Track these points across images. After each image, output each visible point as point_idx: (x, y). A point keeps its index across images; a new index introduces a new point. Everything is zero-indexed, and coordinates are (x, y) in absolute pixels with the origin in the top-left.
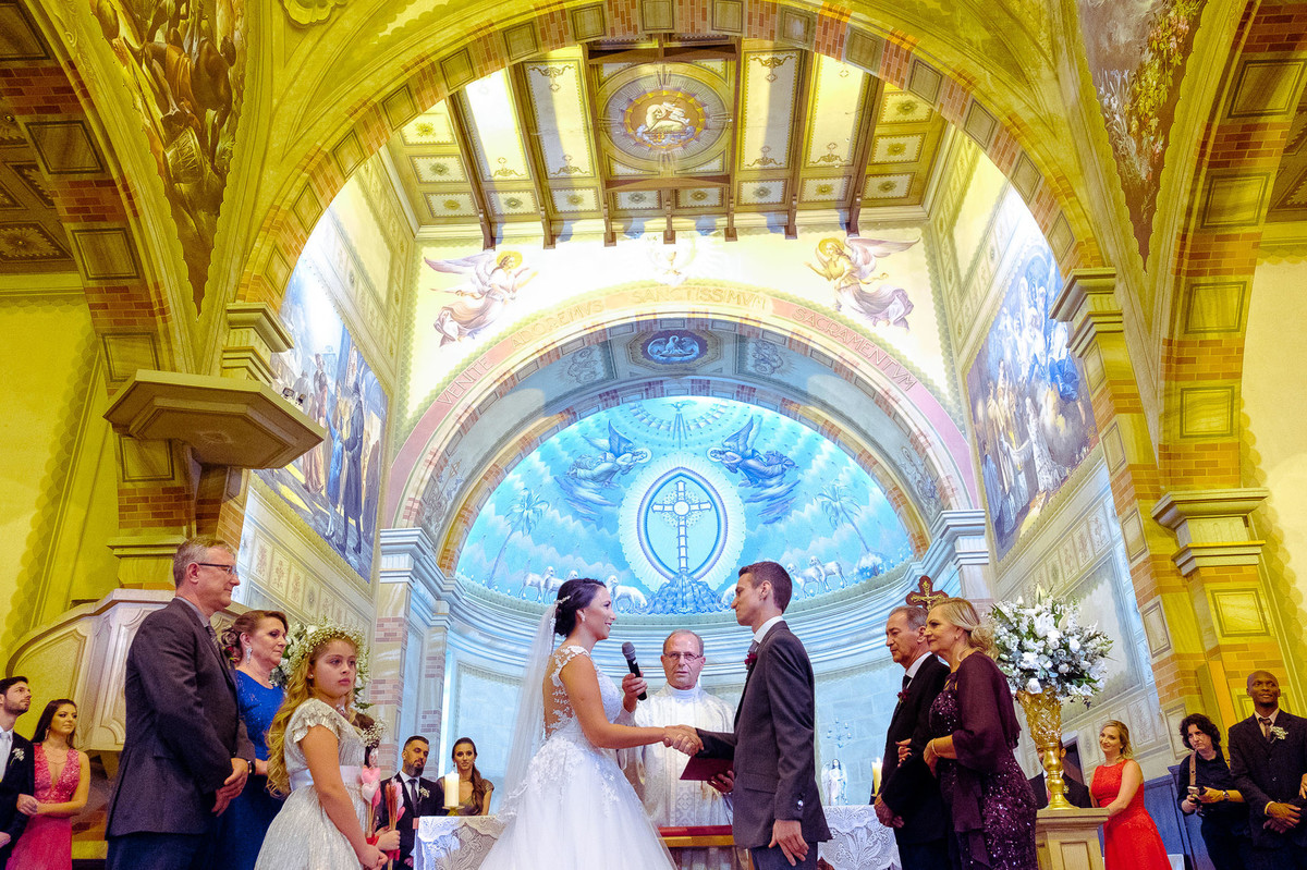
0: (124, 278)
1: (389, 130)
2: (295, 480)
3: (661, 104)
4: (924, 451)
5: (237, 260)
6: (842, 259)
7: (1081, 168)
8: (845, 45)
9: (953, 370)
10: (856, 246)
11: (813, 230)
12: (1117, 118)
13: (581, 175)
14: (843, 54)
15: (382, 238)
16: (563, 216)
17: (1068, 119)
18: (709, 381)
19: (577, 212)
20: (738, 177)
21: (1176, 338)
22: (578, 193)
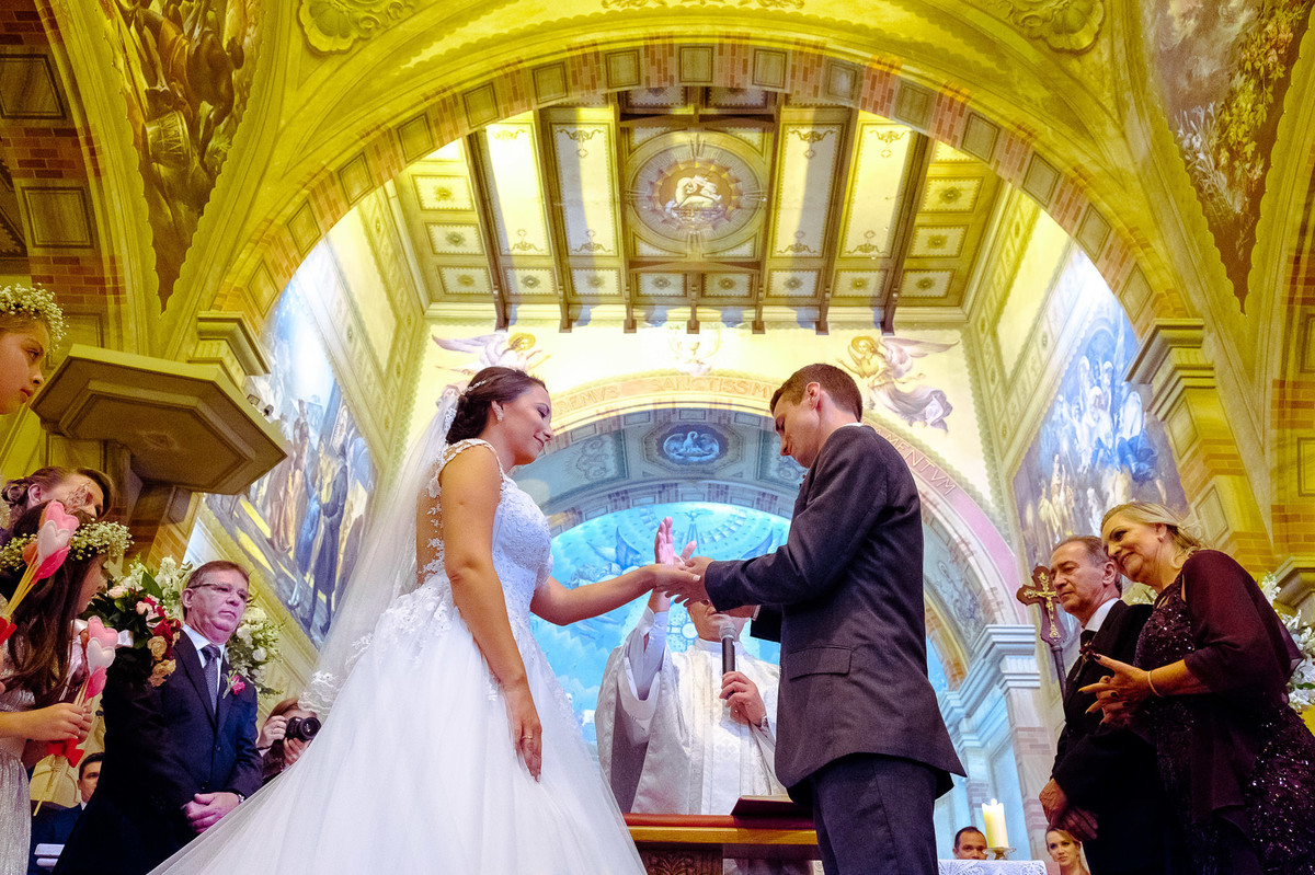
0: (76, 247)
1: (402, 161)
2: (258, 531)
3: (692, 177)
4: (965, 560)
5: (218, 269)
6: (876, 357)
7: (1155, 220)
8: (894, 101)
9: (996, 475)
10: (891, 345)
11: (846, 327)
12: (1201, 156)
13: (604, 253)
14: (892, 109)
15: (388, 303)
16: (582, 300)
17: (1138, 175)
18: (727, 487)
19: (597, 295)
20: (769, 264)
21: (1290, 377)
22: (600, 274)
